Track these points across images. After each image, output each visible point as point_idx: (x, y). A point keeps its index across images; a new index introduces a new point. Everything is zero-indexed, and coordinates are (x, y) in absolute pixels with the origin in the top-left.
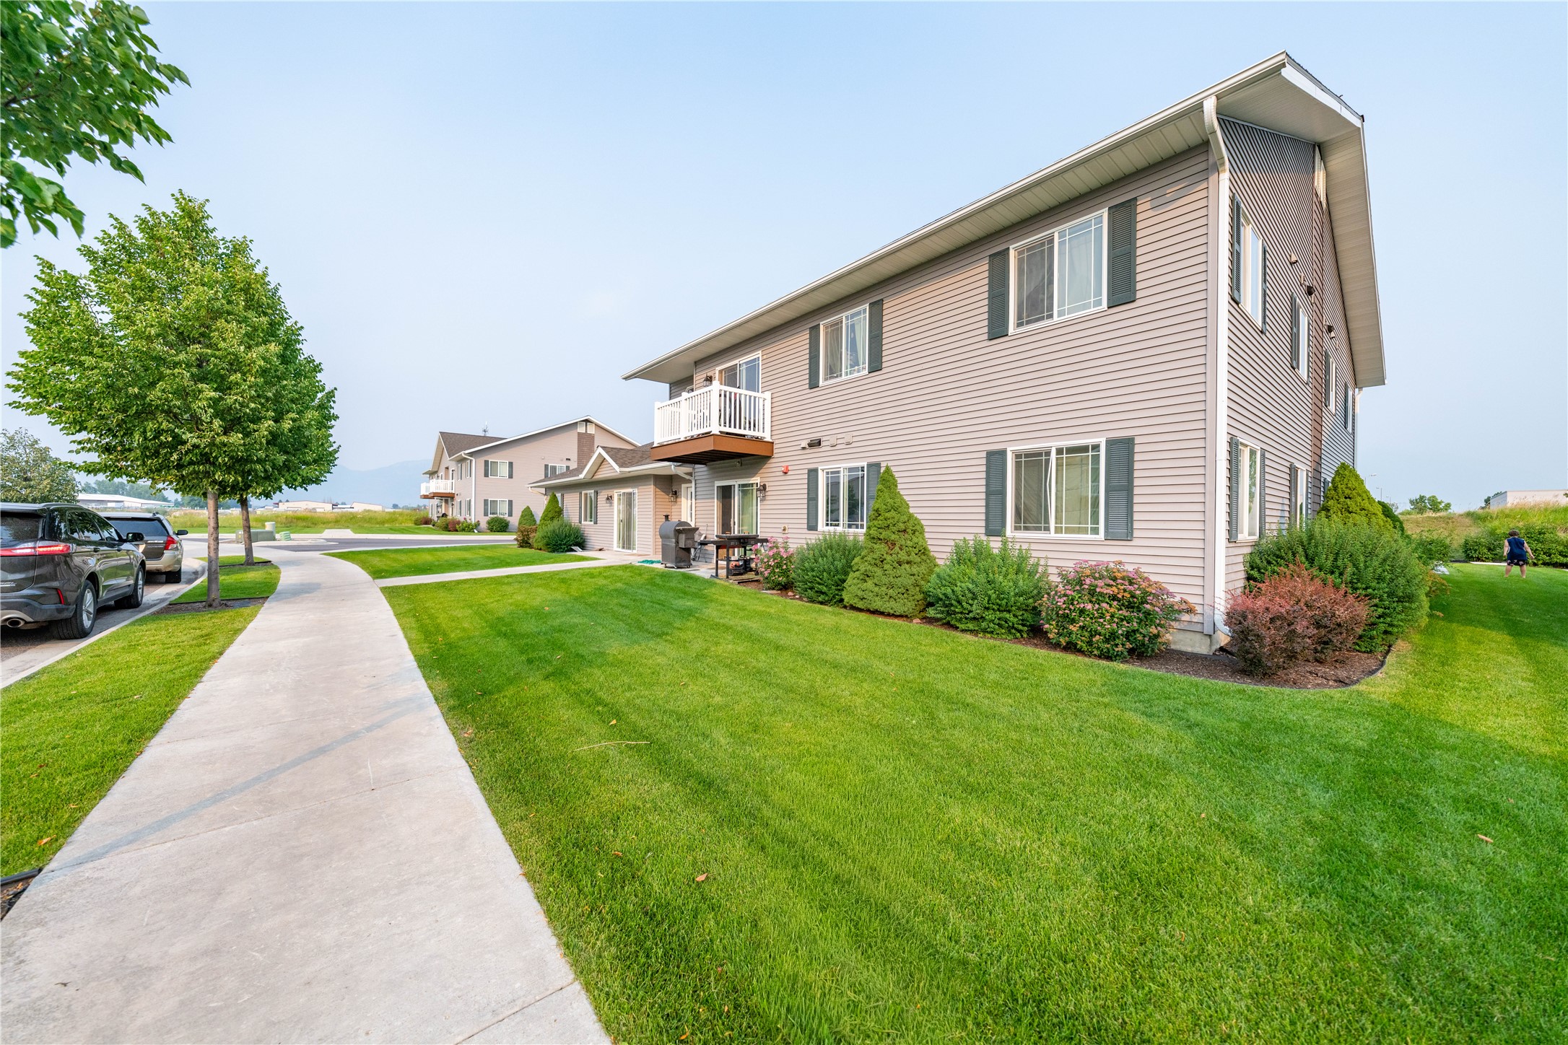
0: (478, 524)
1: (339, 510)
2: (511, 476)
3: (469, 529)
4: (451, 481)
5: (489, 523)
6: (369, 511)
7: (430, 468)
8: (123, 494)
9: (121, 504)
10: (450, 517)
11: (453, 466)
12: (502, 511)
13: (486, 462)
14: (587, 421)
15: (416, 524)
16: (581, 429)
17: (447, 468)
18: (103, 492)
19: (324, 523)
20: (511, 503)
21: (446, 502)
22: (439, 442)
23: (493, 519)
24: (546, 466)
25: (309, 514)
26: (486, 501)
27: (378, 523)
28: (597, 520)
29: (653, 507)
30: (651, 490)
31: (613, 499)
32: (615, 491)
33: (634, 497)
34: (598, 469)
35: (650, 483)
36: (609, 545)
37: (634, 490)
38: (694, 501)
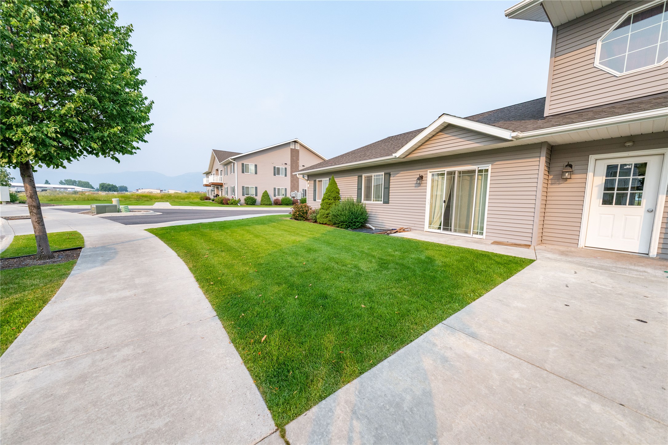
0: (239, 200)
1: (163, 193)
2: (256, 173)
3: (235, 203)
4: (220, 176)
5: (245, 200)
6: (177, 193)
7: (207, 170)
8: (76, 186)
9: (74, 190)
10: (220, 196)
11: (221, 168)
12: (252, 192)
13: (243, 164)
14: (295, 142)
15: (201, 200)
16: (292, 147)
17: (217, 170)
18: (68, 185)
19: (155, 199)
20: (256, 188)
21: (217, 188)
22: (213, 153)
23: (248, 197)
24: (275, 167)
25: (148, 194)
26: (243, 187)
27: (182, 199)
28: (389, 200)
29: (540, 185)
30: (537, 163)
31: (424, 179)
32: (429, 171)
33: (480, 175)
34: (421, 145)
35: (538, 154)
36: (416, 225)
37: (483, 167)
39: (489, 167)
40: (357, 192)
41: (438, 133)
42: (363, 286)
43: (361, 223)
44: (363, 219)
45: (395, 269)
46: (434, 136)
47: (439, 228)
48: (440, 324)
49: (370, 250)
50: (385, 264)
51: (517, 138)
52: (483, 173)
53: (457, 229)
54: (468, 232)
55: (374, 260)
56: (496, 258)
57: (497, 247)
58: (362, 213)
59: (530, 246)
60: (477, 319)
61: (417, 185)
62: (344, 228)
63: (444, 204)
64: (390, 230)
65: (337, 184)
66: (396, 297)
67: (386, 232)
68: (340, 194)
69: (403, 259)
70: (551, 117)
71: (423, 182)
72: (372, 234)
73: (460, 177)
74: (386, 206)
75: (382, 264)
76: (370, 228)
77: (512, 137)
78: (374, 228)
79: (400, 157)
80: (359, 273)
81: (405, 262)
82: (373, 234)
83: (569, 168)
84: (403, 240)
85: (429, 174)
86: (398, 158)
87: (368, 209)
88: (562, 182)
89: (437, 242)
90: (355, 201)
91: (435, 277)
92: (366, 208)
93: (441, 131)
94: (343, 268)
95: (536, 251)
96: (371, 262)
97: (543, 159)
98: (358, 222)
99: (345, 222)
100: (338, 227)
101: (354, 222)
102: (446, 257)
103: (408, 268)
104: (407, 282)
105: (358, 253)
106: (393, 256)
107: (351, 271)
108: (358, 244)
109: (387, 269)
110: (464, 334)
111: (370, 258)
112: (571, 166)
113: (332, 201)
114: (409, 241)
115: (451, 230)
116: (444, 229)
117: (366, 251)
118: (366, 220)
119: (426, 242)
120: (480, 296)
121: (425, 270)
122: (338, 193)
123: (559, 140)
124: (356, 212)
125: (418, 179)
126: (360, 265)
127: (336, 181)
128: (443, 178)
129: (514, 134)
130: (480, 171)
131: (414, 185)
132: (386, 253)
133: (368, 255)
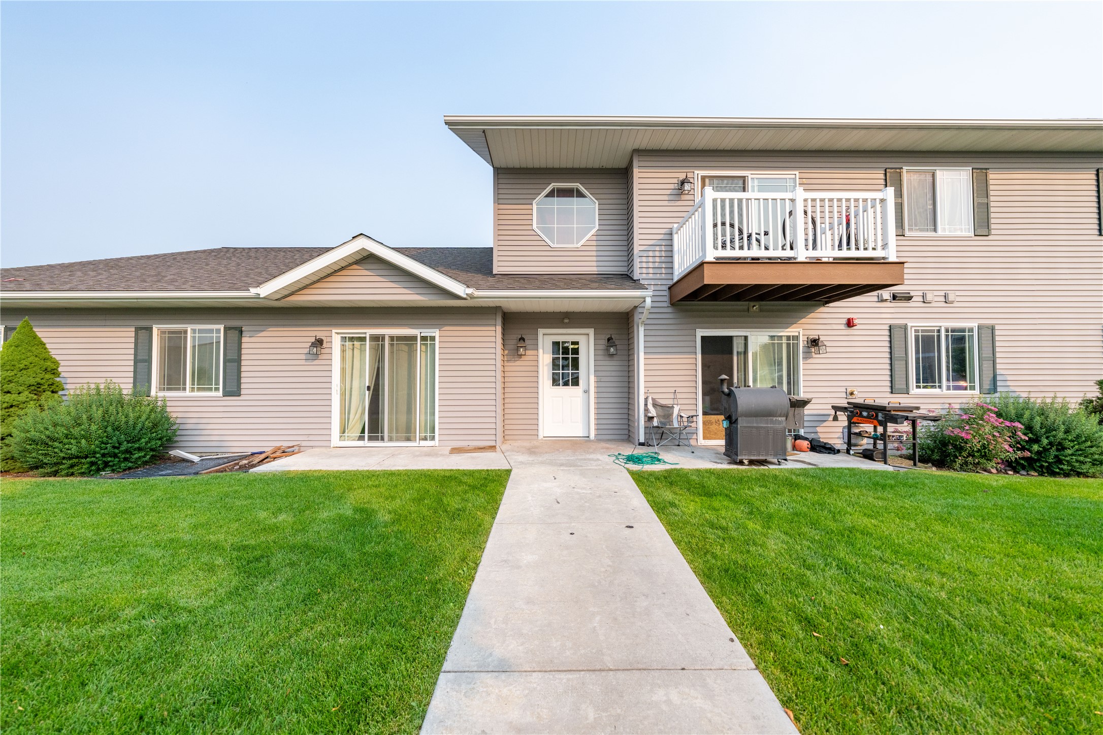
28: (239, 388)
29: (499, 363)
30: (493, 333)
31: (325, 345)
32: (334, 331)
33: (423, 344)
34: (318, 281)
35: (493, 322)
36: (311, 438)
37: (427, 332)
38: (642, 355)
39: (436, 333)
40: (132, 369)
41: (350, 265)
42: (203, 669)
43: (152, 450)
44: (160, 439)
45: (292, 564)
46: (343, 268)
47: (361, 438)
48: (442, 677)
49: (199, 531)
50: (257, 560)
51: (471, 297)
52: (429, 342)
53: (394, 435)
54: (412, 438)
55: (219, 561)
56: (465, 479)
57: (460, 458)
58: (155, 425)
59: (495, 447)
60: (492, 621)
61: (309, 357)
62: (82, 474)
63: (367, 392)
64: (245, 457)
65: (48, 346)
66: (318, 657)
67: (238, 464)
68: (63, 375)
69: (304, 530)
70: (500, 276)
71: (323, 351)
72: (195, 477)
73: (392, 345)
74: (232, 401)
75: (249, 562)
76: (184, 460)
77: (467, 294)
78: (195, 458)
79: (268, 297)
80: (178, 626)
81: (310, 537)
82: (199, 477)
83: (522, 341)
84: (286, 478)
85: (335, 337)
86: (264, 298)
87: (175, 412)
88: (517, 359)
89: (366, 469)
90: (125, 392)
91: (390, 556)
92: (168, 409)
93: (357, 262)
94: (103, 630)
95: (505, 454)
96: (211, 569)
97: (499, 329)
98: (140, 449)
99: (86, 457)
100: (55, 474)
101: (127, 451)
102: (393, 498)
103: (326, 551)
104: (332, 593)
105: (156, 553)
106: (274, 529)
107: (141, 630)
108: (154, 518)
109: (267, 573)
110: (490, 675)
111: (205, 558)
112: (524, 340)
113: (22, 398)
114: (305, 478)
115: (383, 439)
116: (370, 439)
117: (187, 537)
118: (169, 440)
119: (344, 472)
120: (477, 565)
121: (363, 544)
122: (55, 372)
123: (513, 306)
124: (131, 423)
125: (313, 345)
126: (173, 593)
127: (39, 335)
128: (362, 346)
129: (470, 291)
130: (424, 338)
131: (303, 357)
132: (255, 527)
133: (195, 548)
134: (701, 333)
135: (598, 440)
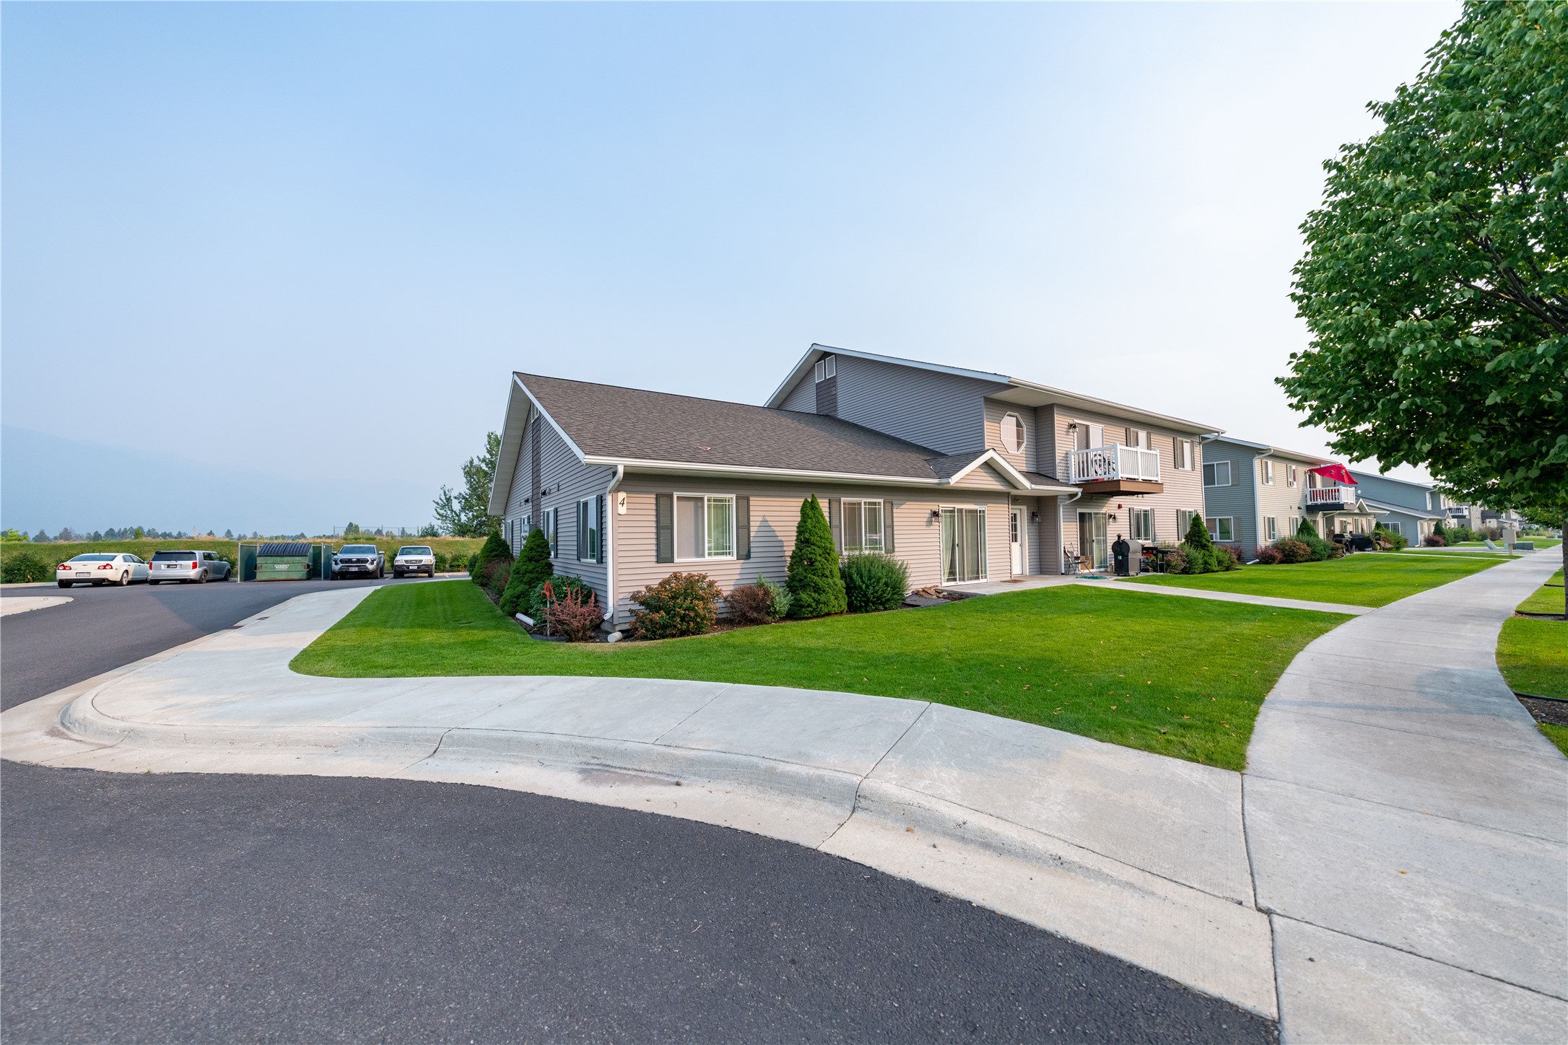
28: (893, 547)
32: (941, 505)
35: (1007, 502)
36: (931, 581)
37: (982, 508)
38: (1062, 523)
39: (986, 508)
54: (979, 578)
61: (928, 524)
79: (951, 485)
85: (941, 510)
129: (1033, 486)
131: (925, 524)
134: (1079, 510)
135: (1030, 576)
